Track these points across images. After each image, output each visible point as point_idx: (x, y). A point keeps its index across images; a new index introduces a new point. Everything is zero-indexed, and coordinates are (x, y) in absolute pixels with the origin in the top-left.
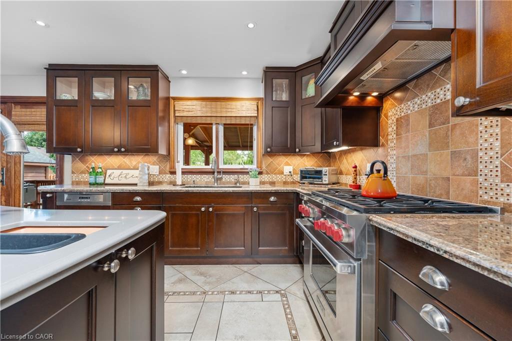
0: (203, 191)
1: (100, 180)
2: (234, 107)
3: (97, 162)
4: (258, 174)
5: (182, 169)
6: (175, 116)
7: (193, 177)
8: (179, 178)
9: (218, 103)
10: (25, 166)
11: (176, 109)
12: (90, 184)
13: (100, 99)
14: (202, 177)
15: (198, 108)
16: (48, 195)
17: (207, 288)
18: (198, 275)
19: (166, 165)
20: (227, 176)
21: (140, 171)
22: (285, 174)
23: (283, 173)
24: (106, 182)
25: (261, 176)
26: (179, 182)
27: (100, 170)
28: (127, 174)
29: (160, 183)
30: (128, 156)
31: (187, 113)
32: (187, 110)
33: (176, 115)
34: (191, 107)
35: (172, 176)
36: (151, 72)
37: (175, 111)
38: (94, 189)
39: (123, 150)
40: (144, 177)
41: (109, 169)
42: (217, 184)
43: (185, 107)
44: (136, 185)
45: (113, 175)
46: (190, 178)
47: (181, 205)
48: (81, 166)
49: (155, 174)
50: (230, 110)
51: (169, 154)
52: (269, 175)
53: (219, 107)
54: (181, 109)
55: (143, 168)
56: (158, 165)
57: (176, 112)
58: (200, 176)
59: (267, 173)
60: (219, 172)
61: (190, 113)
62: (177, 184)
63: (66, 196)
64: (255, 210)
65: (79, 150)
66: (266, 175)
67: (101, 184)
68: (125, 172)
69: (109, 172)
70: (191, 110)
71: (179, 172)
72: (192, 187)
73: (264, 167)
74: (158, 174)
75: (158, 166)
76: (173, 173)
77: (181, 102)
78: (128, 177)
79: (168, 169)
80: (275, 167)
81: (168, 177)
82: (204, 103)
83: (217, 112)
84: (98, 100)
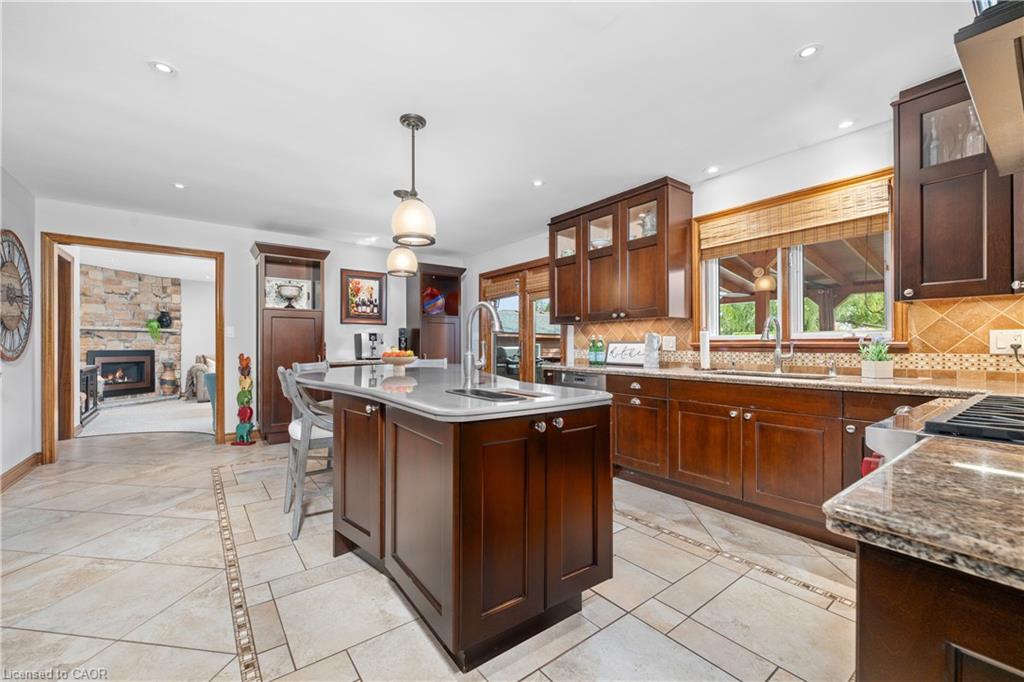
0: (734, 380)
1: (601, 358)
2: (824, 206)
3: (597, 333)
4: (889, 352)
5: (711, 341)
6: (701, 251)
7: (734, 356)
8: (706, 358)
9: (783, 206)
10: (538, 340)
11: (702, 236)
12: (591, 363)
13: (600, 247)
14: (752, 356)
15: (743, 226)
16: (549, 374)
17: (725, 547)
18: (722, 526)
19: (688, 336)
20: (807, 354)
21: (647, 346)
22: (992, 352)
23: (985, 349)
24: (608, 361)
25: (906, 355)
26: (706, 364)
27: (600, 344)
28: (632, 350)
29: (678, 365)
30: (634, 323)
31: (720, 240)
32: (721, 234)
33: (702, 247)
34: (728, 228)
35: (696, 354)
36: (658, 192)
37: (700, 240)
38: (595, 369)
39: (622, 315)
40: (651, 355)
41: (612, 342)
42: (782, 371)
43: (716, 230)
44: (641, 366)
45: (615, 352)
46: (727, 357)
47: (696, 402)
48: (583, 339)
49: (669, 349)
50: (812, 214)
51: (691, 316)
52: (932, 355)
53: (785, 213)
54: (711, 235)
55: (651, 341)
56: (674, 335)
57: (703, 242)
58: (746, 354)
59: (926, 349)
60: (785, 348)
61: (727, 238)
62: (702, 366)
63: (563, 375)
64: (850, 431)
65: (577, 318)
66: (922, 355)
67: (601, 364)
68: (630, 346)
69: (612, 346)
70: (729, 233)
71: (705, 346)
72: (729, 374)
73: (914, 334)
74: (674, 349)
75: (674, 338)
76: (697, 348)
77: (711, 224)
78: (633, 354)
79: (689, 341)
80: (954, 333)
81: (688, 356)
82: (754, 214)
83: (781, 225)
84: (597, 251)
